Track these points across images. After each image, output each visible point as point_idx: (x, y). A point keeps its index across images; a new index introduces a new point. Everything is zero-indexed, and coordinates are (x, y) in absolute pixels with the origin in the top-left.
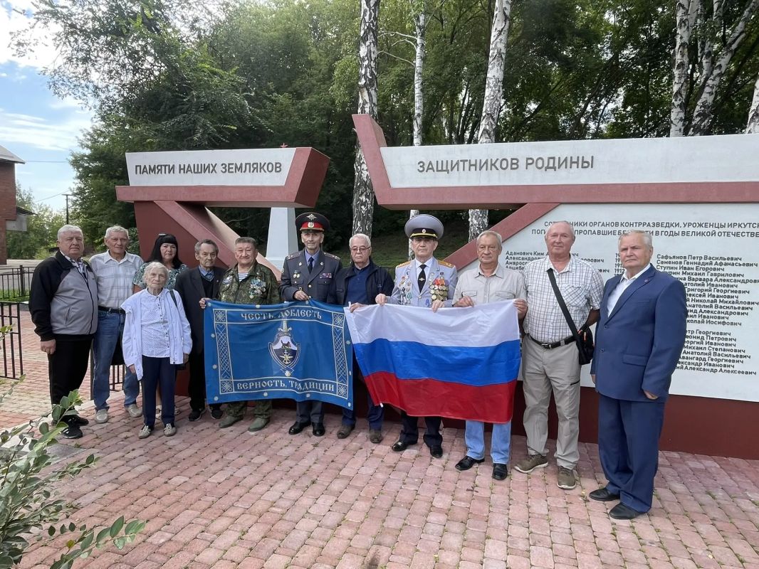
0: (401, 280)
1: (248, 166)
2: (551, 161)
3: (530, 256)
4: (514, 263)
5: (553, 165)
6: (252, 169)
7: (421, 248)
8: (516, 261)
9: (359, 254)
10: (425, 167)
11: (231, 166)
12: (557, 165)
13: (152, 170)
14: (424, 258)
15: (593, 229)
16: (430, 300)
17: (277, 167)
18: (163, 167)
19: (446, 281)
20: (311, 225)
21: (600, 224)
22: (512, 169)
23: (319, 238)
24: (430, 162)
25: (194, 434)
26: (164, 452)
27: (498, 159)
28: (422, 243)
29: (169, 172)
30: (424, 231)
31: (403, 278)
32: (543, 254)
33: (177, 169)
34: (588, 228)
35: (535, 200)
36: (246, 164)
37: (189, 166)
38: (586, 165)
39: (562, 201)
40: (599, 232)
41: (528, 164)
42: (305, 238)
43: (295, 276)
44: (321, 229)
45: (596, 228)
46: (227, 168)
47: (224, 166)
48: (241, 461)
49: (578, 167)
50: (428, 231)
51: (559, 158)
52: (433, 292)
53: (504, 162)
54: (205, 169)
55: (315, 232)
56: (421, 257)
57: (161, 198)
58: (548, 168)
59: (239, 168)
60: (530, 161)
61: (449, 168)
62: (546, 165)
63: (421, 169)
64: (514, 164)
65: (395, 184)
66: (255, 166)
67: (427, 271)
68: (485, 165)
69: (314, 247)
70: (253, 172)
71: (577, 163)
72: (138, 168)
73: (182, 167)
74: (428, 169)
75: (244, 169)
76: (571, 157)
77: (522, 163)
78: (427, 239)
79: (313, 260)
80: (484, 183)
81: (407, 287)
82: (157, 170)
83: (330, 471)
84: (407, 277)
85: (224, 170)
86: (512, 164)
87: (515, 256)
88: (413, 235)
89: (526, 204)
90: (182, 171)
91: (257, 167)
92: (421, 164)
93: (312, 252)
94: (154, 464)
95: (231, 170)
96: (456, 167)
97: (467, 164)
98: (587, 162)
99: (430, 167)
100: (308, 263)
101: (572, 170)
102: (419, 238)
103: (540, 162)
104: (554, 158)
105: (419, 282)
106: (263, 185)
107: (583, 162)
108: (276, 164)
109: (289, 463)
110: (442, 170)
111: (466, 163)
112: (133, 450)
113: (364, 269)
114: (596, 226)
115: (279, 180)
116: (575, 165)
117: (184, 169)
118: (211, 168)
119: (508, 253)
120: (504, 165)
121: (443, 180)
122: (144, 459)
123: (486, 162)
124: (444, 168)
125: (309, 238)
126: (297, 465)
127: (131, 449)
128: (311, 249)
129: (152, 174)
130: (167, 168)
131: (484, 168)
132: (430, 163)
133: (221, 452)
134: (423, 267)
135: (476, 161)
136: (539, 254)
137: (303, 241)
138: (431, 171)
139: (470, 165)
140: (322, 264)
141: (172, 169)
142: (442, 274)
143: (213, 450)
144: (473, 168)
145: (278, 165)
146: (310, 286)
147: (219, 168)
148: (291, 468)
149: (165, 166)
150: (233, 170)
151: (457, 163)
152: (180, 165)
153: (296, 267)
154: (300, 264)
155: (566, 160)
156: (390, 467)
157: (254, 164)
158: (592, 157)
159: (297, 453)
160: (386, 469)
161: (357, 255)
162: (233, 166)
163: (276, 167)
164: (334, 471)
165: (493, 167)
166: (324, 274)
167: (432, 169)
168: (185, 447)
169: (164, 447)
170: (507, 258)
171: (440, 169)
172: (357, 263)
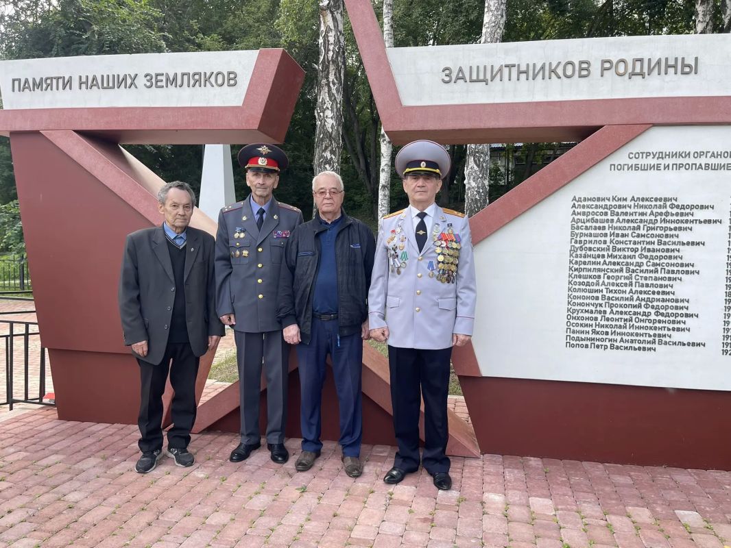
0: (389, 235)
1: (186, 78)
2: (638, 64)
3: (607, 202)
4: (584, 214)
5: (641, 69)
6: (192, 82)
7: (418, 189)
8: (586, 210)
9: (328, 199)
10: (451, 76)
11: (159, 78)
12: (646, 70)
13: (38, 85)
14: (422, 204)
15: (698, 161)
16: (435, 263)
17: (231, 79)
18: (54, 81)
19: (457, 236)
20: (262, 162)
21: (709, 155)
22: (581, 76)
23: (273, 181)
24: (460, 67)
25: (108, 480)
26: (60, 513)
27: (560, 63)
28: (420, 182)
29: (64, 88)
30: (423, 164)
31: (393, 231)
32: (626, 200)
33: (75, 83)
34: (691, 161)
35: (617, 120)
36: (183, 75)
37: (94, 78)
38: (687, 69)
39: (654, 121)
40: (707, 166)
41: (604, 69)
42: (251, 180)
43: (236, 235)
44: (276, 168)
45: (703, 161)
46: (154, 80)
47: (148, 78)
48: (190, 522)
49: (676, 73)
50: (430, 164)
51: (650, 60)
52: (439, 250)
53: (569, 68)
54: (121, 82)
55: (268, 172)
56: (418, 203)
57: (51, 127)
58: (633, 74)
59: (172, 81)
60: (607, 65)
61: (489, 77)
62: (630, 70)
63: (447, 79)
64: (584, 69)
65: (408, 101)
66: (197, 77)
67: (428, 222)
68: (541, 73)
69: (265, 194)
70: (194, 86)
71: (675, 66)
72: (16, 83)
73: (84, 80)
74: (458, 78)
75: (179, 82)
76: (667, 59)
77: (596, 68)
78: (428, 175)
79: (264, 211)
80: (539, 98)
81: (400, 244)
82: (44, 86)
83: (335, 532)
84: (398, 230)
85: (148, 84)
86: (581, 69)
87: (586, 203)
88: (408, 170)
89: (602, 127)
90: (84, 86)
91: (199, 79)
92: (447, 72)
93: (263, 200)
94: (45, 535)
95: (159, 84)
96: (499, 75)
97: (514, 71)
98: (689, 66)
99: (461, 75)
100: (257, 217)
101: (667, 78)
102: (416, 175)
103: (622, 66)
104: (641, 60)
105: (417, 236)
106: (209, 105)
107: (684, 65)
108: (229, 73)
109: (266, 521)
110: (478, 81)
111: (513, 69)
112: (9, 512)
113: (335, 223)
114: (704, 157)
115: (233, 97)
116: (671, 70)
117: (87, 82)
118: (129, 81)
119: (574, 199)
120: (569, 72)
121: (478, 95)
122: (27, 526)
123: (543, 68)
124: (481, 77)
125: (260, 180)
126: (280, 524)
127: (6, 510)
128: (261, 196)
129: (38, 91)
130: (61, 81)
131: (540, 75)
132: (461, 70)
133: (155, 510)
134: (422, 215)
135: (528, 65)
136: (620, 199)
137: (248, 184)
138: (461, 81)
139: (520, 72)
140: (275, 217)
141: (67, 83)
142: (450, 225)
143: (141, 506)
144: (523, 76)
145: (232, 76)
146: (260, 250)
147: (142, 81)
148: (272, 530)
149: (58, 78)
150: (164, 83)
151: (500, 70)
152: (80, 77)
153: (238, 222)
154: (244, 218)
155: (659, 63)
156: (425, 520)
157: (195, 74)
158: (696, 59)
159: (277, 503)
160: (420, 525)
161: (326, 201)
162: (164, 78)
163: (229, 79)
164: (342, 532)
165: (553, 74)
166: (279, 232)
167: (463, 78)
168: (94, 502)
169: (62, 505)
170: (574, 206)
171: (474, 77)
172: (324, 213)
